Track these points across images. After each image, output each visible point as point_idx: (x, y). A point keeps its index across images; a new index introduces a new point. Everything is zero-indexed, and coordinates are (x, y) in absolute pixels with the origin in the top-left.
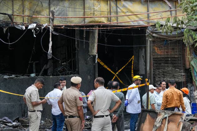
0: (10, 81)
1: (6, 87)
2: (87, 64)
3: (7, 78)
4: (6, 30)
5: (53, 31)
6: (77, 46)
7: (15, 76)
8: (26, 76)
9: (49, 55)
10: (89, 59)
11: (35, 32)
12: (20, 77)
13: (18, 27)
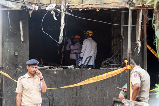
4: (31, 13)
5: (65, 10)
6: (123, 34)
7: (48, 68)
8: (60, 68)
9: (60, 39)
10: (135, 49)
11: (54, 14)
12: (54, 68)
13: (31, 7)
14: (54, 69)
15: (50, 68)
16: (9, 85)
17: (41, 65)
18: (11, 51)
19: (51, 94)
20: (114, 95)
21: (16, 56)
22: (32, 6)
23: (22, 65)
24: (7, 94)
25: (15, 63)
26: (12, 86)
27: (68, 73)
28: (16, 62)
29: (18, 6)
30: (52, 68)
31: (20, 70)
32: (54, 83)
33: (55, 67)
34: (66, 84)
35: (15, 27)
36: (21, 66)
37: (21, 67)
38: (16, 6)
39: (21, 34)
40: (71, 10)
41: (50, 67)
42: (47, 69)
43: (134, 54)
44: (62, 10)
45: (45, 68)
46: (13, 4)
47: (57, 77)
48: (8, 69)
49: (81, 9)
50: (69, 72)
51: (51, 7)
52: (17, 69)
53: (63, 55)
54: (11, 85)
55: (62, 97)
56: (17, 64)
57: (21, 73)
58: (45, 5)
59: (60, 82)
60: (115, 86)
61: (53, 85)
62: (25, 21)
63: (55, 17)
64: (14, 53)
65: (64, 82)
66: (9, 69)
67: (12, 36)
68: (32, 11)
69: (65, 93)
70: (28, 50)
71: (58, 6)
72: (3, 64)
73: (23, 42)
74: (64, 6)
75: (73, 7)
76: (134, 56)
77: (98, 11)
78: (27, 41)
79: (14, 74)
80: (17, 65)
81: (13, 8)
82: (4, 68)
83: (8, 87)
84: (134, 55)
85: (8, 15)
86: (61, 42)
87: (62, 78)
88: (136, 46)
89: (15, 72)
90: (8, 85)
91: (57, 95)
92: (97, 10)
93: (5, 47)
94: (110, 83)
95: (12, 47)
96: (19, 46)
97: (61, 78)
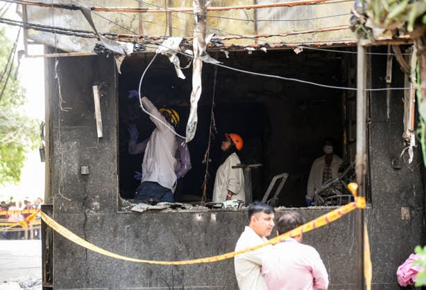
0: (152, 219)
1: (137, 236)
2: (395, 169)
3: (142, 211)
4: (121, 63)
5: (203, 52)
6: (370, 113)
7: (168, 206)
8: (200, 207)
9: (189, 129)
10: (403, 152)
11: (179, 63)
12: (183, 208)
13: (115, 47)
14: (184, 211)
15: (174, 207)
16: (67, 254)
17: (151, 200)
18: (70, 165)
19: (178, 276)
20: (347, 277)
21: (85, 177)
22: (119, 44)
23: (100, 200)
24: (64, 277)
25: (83, 196)
26: (76, 256)
27: (221, 221)
28: (85, 192)
29: (87, 45)
30: (180, 206)
31: (95, 214)
32: (184, 247)
33: (186, 206)
34: (218, 249)
35: (82, 102)
36: (98, 201)
37: (98, 207)
38: (83, 45)
39: (95, 120)
40: (227, 53)
41: (173, 204)
42: (166, 211)
43: (398, 167)
44: (196, 53)
45: (159, 208)
46: (75, 41)
47: (193, 230)
48: (64, 212)
49: (253, 49)
50: (223, 217)
51: (170, 45)
52: (86, 211)
53: (207, 172)
54: (73, 254)
55: (207, 285)
56: (87, 197)
57: (97, 222)
58: (154, 40)
59: (199, 246)
60: (350, 252)
61: (183, 254)
62: (106, 85)
63: (182, 70)
64: (80, 170)
65: (211, 244)
66: (66, 210)
67: (75, 125)
68: (122, 59)
69: (214, 273)
70: (115, 160)
71: (187, 42)
72: (51, 199)
73: (101, 138)
74: (199, 40)
75: (228, 44)
76: (399, 172)
77: (299, 54)
78: (112, 138)
79: (79, 225)
80: (88, 199)
81: (73, 51)
82: (55, 208)
83: (65, 258)
84: (399, 169)
85: (55, 69)
86: (193, 137)
87: (206, 232)
88: (405, 144)
89: (82, 219)
90: (65, 254)
91: (193, 279)
92: (297, 51)
93: (56, 153)
94: (336, 245)
95: (74, 153)
96: (90, 151)
97: (204, 234)
